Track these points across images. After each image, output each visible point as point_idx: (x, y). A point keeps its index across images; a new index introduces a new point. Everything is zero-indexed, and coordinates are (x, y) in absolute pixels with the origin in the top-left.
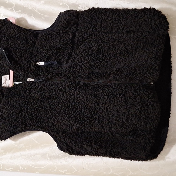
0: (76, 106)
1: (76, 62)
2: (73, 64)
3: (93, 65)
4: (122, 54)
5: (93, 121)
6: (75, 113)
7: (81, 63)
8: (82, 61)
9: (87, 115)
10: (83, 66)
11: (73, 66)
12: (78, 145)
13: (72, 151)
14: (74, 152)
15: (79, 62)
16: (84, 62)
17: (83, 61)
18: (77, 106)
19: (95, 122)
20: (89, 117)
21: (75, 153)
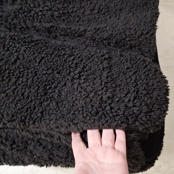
0: (17, 72)
1: (29, 5)
2: (25, 7)
3: (57, 17)
4: (102, 11)
5: (46, 103)
6: (14, 87)
7: (39, 8)
8: (39, 5)
9: (37, 91)
10: (40, 13)
11: (24, 9)
12: (18, 146)
13: (5, 159)
14: (8, 160)
15: (35, 7)
16: (42, 8)
17: (42, 6)
18: (19, 72)
19: (51, 105)
20: (39, 95)
21: (10, 161)
